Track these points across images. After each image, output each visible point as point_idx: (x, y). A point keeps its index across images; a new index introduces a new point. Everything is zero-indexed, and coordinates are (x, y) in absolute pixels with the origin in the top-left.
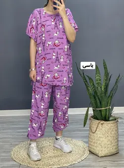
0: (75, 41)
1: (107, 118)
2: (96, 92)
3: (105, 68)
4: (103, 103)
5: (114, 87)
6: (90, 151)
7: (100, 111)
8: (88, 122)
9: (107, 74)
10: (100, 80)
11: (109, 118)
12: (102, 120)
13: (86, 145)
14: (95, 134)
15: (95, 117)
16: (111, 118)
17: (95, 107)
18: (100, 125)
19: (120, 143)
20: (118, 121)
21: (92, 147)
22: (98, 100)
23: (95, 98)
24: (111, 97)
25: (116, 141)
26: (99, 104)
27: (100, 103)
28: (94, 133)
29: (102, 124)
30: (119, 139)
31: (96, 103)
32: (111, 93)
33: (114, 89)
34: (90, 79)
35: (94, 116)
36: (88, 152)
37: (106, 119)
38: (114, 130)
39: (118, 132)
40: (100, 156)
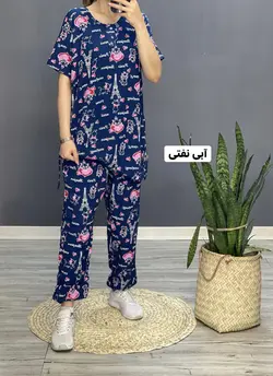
1: (239, 250)
2: (216, 193)
3: (239, 141)
4: (231, 218)
5: (255, 184)
6: (198, 320)
7: (225, 233)
8: (196, 256)
9: (242, 154)
10: (227, 167)
11: (242, 250)
12: (228, 253)
13: (191, 307)
14: (211, 284)
15: (212, 247)
16: (246, 251)
17: (214, 224)
18: (223, 265)
19: (263, 305)
20: (260, 257)
21: (204, 311)
22: (220, 210)
23: (214, 205)
24: (248, 204)
25: (255, 299)
26: (222, 219)
27: (226, 216)
28: (208, 281)
29: (227, 262)
30: (263, 296)
31: (216, 215)
32: (248, 194)
33: (256, 187)
35: (209, 244)
36: (195, 323)
37: (236, 251)
38: (252, 275)
39: (260, 281)
40: (221, 330)
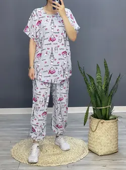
0: (76, 40)
2: (96, 91)
3: (106, 67)
4: (103, 102)
5: (114, 87)
6: (89, 150)
7: (101, 110)
8: (88, 120)
9: (107, 73)
10: (101, 79)
11: (109, 117)
12: (102, 119)
13: (86, 144)
14: (95, 133)
15: (95, 116)
16: (111, 117)
17: (96, 105)
18: (100, 125)
19: (119, 142)
20: (117, 120)
21: (92, 146)
22: (98, 99)
23: (95, 96)
24: (111, 96)
25: (115, 140)
26: (99, 103)
27: (101, 102)
28: (93, 132)
29: (102, 123)
30: (119, 138)
31: (96, 101)
32: (111, 92)
33: (115, 89)
34: (90, 77)
37: (106, 118)
38: (114, 129)
39: (117, 131)
40: (100, 154)
